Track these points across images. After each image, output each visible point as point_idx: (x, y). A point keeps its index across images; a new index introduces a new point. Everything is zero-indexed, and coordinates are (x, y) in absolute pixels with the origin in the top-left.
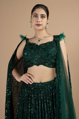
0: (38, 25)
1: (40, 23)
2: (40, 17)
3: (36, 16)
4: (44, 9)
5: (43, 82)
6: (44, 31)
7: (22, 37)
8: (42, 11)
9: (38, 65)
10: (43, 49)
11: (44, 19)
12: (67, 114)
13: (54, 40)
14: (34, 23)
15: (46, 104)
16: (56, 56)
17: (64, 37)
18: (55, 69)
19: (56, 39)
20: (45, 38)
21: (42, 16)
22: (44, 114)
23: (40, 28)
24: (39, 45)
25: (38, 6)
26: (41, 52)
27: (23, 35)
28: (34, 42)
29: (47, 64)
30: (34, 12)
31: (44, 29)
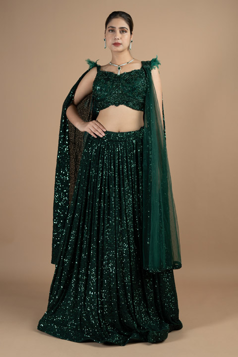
0: (116, 44)
1: (120, 41)
2: (118, 31)
3: (113, 30)
4: (125, 19)
5: (122, 131)
6: (126, 53)
7: (90, 62)
8: (121, 23)
9: (117, 105)
10: (126, 80)
11: (125, 34)
12: (159, 181)
13: (142, 67)
14: (110, 41)
15: (127, 165)
16: (146, 92)
17: (159, 64)
18: (143, 112)
19: (145, 66)
20: (128, 64)
21: (123, 30)
22: (123, 180)
23: (120, 48)
24: (119, 74)
25: (115, 15)
26: (123, 86)
27: (91, 60)
28: (111, 71)
29: (131, 104)
30: (110, 25)
31: (126, 50)
